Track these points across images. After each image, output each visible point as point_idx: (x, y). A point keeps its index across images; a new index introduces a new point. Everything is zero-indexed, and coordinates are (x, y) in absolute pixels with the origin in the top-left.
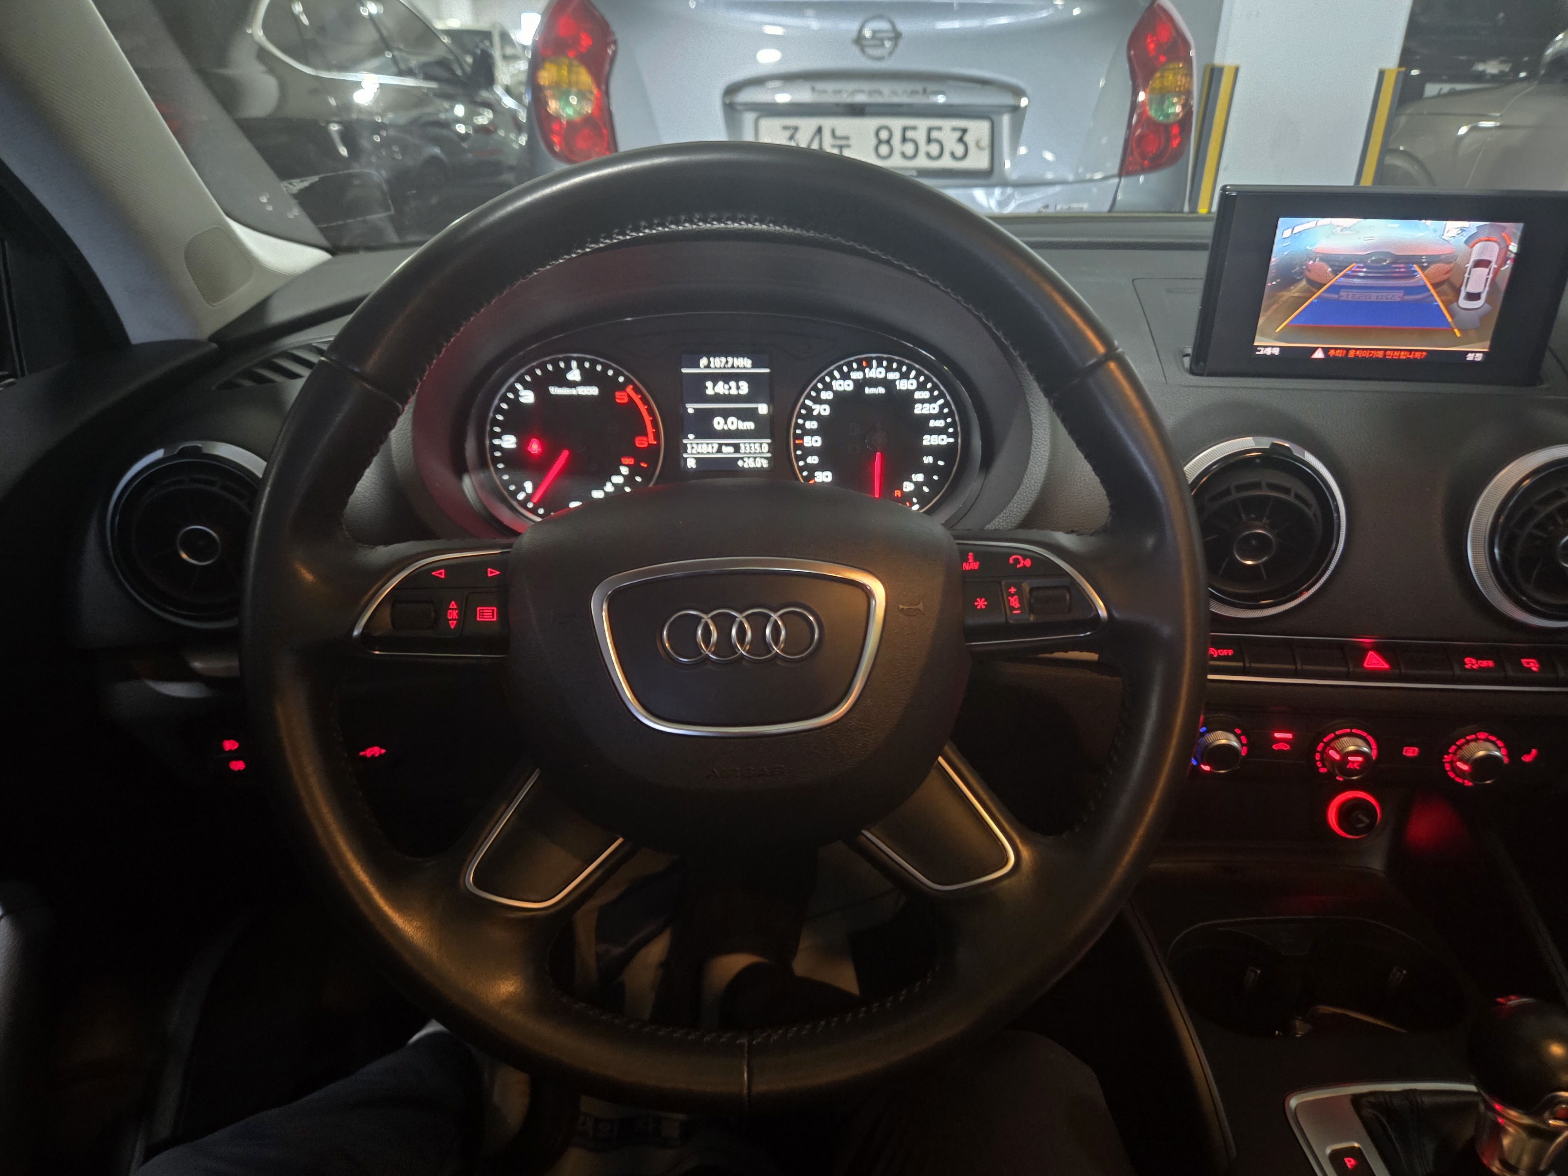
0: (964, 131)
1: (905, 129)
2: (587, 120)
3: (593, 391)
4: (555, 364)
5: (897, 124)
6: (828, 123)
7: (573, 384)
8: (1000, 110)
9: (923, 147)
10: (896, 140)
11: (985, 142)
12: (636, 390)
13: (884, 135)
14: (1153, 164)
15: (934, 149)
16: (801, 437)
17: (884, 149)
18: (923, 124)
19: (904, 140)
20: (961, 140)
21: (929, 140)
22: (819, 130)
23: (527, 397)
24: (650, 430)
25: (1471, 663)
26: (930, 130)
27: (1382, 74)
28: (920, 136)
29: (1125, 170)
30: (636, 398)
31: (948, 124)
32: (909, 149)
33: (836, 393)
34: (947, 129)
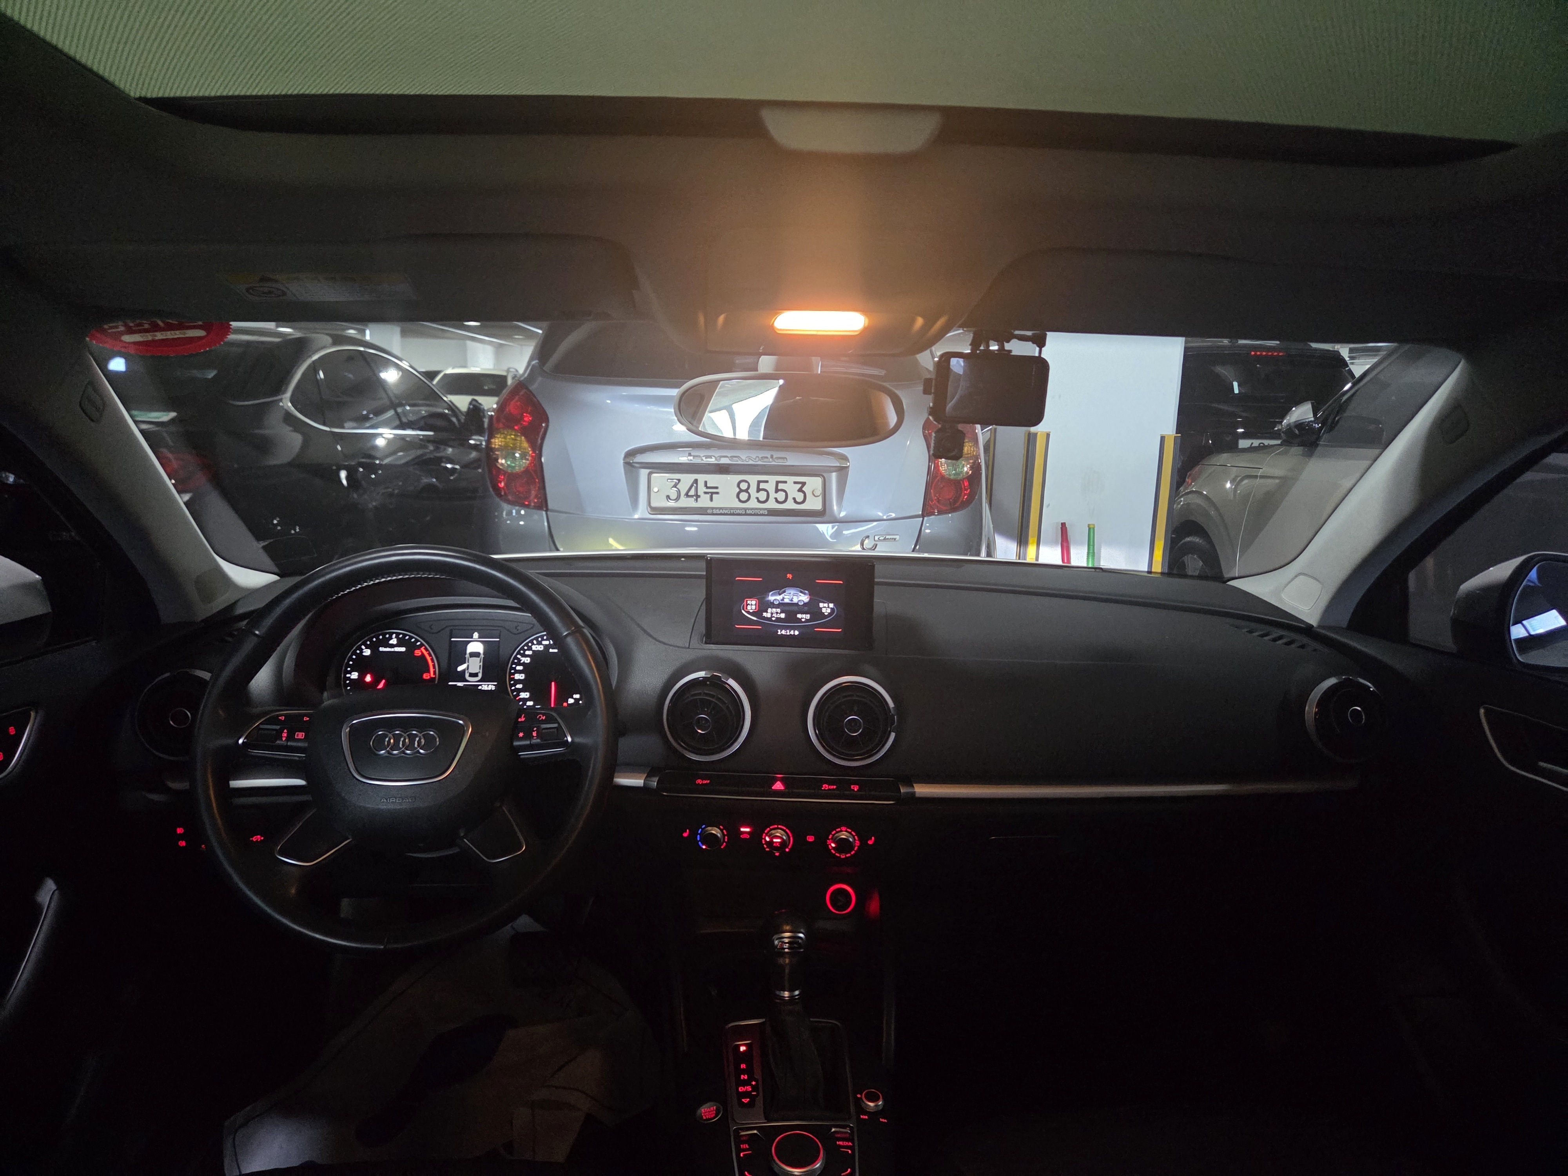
0: (804, 484)
1: (759, 482)
2: (526, 471)
3: (403, 649)
4: (384, 635)
5: (753, 479)
6: (702, 478)
7: (392, 646)
8: (830, 469)
9: (773, 495)
10: (753, 490)
11: (819, 491)
12: (426, 649)
13: (744, 486)
14: (953, 507)
15: (781, 496)
16: (514, 674)
17: (744, 496)
18: (773, 479)
19: (759, 490)
20: (800, 490)
21: (777, 490)
22: (696, 481)
23: (367, 652)
24: (432, 670)
25: (825, 787)
26: (778, 483)
27: (1163, 439)
28: (771, 487)
29: (927, 511)
30: (426, 653)
31: (790, 479)
32: (762, 496)
33: (533, 651)
34: (790, 484)
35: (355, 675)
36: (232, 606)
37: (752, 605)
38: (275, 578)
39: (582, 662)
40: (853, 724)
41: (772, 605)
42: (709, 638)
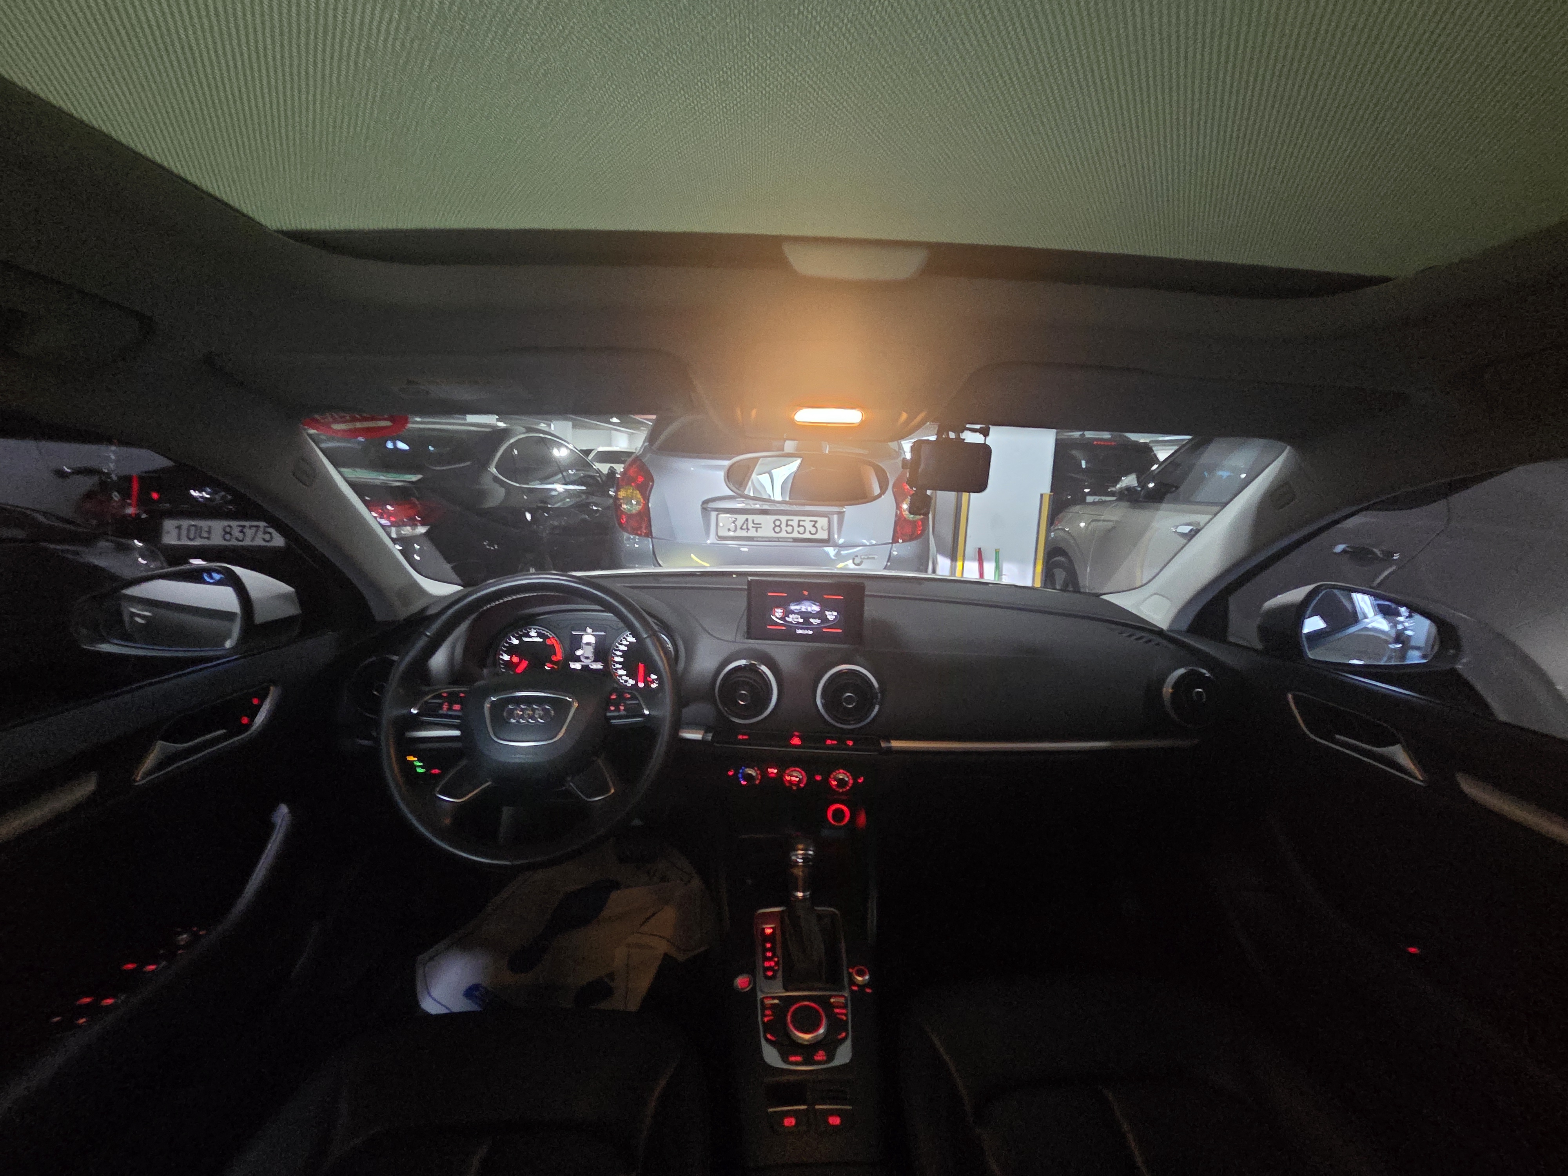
0: (816, 522)
1: (788, 521)
2: (639, 513)
3: (540, 640)
4: (527, 630)
5: (784, 519)
6: (751, 517)
7: (531, 637)
8: (833, 513)
9: (796, 529)
10: (783, 526)
11: (826, 527)
12: (555, 640)
13: (778, 523)
14: (911, 538)
15: (801, 529)
17: (777, 529)
18: (796, 519)
19: (787, 525)
20: (814, 526)
21: (799, 526)
22: (747, 520)
23: (515, 642)
25: (829, 742)
26: (799, 521)
27: (1042, 495)
28: (795, 524)
29: (895, 540)
30: (555, 643)
31: (808, 519)
32: (789, 529)
34: (807, 522)
35: (506, 657)
36: (424, 610)
37: (779, 612)
38: (460, 588)
39: (657, 658)
40: (849, 700)
41: (793, 612)
42: (749, 635)
